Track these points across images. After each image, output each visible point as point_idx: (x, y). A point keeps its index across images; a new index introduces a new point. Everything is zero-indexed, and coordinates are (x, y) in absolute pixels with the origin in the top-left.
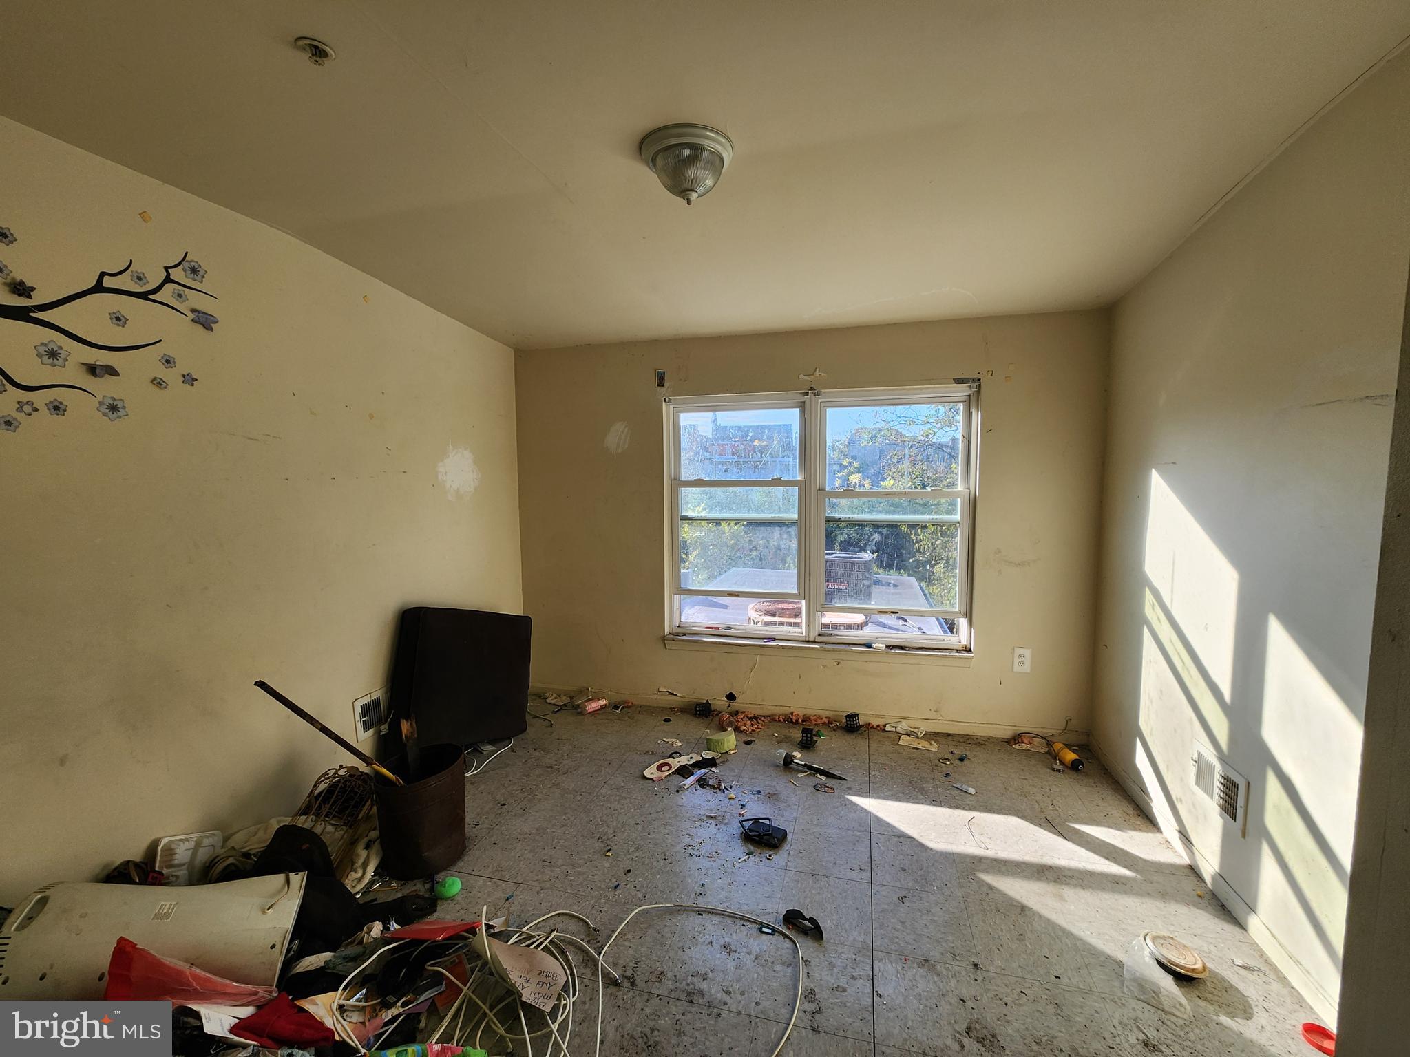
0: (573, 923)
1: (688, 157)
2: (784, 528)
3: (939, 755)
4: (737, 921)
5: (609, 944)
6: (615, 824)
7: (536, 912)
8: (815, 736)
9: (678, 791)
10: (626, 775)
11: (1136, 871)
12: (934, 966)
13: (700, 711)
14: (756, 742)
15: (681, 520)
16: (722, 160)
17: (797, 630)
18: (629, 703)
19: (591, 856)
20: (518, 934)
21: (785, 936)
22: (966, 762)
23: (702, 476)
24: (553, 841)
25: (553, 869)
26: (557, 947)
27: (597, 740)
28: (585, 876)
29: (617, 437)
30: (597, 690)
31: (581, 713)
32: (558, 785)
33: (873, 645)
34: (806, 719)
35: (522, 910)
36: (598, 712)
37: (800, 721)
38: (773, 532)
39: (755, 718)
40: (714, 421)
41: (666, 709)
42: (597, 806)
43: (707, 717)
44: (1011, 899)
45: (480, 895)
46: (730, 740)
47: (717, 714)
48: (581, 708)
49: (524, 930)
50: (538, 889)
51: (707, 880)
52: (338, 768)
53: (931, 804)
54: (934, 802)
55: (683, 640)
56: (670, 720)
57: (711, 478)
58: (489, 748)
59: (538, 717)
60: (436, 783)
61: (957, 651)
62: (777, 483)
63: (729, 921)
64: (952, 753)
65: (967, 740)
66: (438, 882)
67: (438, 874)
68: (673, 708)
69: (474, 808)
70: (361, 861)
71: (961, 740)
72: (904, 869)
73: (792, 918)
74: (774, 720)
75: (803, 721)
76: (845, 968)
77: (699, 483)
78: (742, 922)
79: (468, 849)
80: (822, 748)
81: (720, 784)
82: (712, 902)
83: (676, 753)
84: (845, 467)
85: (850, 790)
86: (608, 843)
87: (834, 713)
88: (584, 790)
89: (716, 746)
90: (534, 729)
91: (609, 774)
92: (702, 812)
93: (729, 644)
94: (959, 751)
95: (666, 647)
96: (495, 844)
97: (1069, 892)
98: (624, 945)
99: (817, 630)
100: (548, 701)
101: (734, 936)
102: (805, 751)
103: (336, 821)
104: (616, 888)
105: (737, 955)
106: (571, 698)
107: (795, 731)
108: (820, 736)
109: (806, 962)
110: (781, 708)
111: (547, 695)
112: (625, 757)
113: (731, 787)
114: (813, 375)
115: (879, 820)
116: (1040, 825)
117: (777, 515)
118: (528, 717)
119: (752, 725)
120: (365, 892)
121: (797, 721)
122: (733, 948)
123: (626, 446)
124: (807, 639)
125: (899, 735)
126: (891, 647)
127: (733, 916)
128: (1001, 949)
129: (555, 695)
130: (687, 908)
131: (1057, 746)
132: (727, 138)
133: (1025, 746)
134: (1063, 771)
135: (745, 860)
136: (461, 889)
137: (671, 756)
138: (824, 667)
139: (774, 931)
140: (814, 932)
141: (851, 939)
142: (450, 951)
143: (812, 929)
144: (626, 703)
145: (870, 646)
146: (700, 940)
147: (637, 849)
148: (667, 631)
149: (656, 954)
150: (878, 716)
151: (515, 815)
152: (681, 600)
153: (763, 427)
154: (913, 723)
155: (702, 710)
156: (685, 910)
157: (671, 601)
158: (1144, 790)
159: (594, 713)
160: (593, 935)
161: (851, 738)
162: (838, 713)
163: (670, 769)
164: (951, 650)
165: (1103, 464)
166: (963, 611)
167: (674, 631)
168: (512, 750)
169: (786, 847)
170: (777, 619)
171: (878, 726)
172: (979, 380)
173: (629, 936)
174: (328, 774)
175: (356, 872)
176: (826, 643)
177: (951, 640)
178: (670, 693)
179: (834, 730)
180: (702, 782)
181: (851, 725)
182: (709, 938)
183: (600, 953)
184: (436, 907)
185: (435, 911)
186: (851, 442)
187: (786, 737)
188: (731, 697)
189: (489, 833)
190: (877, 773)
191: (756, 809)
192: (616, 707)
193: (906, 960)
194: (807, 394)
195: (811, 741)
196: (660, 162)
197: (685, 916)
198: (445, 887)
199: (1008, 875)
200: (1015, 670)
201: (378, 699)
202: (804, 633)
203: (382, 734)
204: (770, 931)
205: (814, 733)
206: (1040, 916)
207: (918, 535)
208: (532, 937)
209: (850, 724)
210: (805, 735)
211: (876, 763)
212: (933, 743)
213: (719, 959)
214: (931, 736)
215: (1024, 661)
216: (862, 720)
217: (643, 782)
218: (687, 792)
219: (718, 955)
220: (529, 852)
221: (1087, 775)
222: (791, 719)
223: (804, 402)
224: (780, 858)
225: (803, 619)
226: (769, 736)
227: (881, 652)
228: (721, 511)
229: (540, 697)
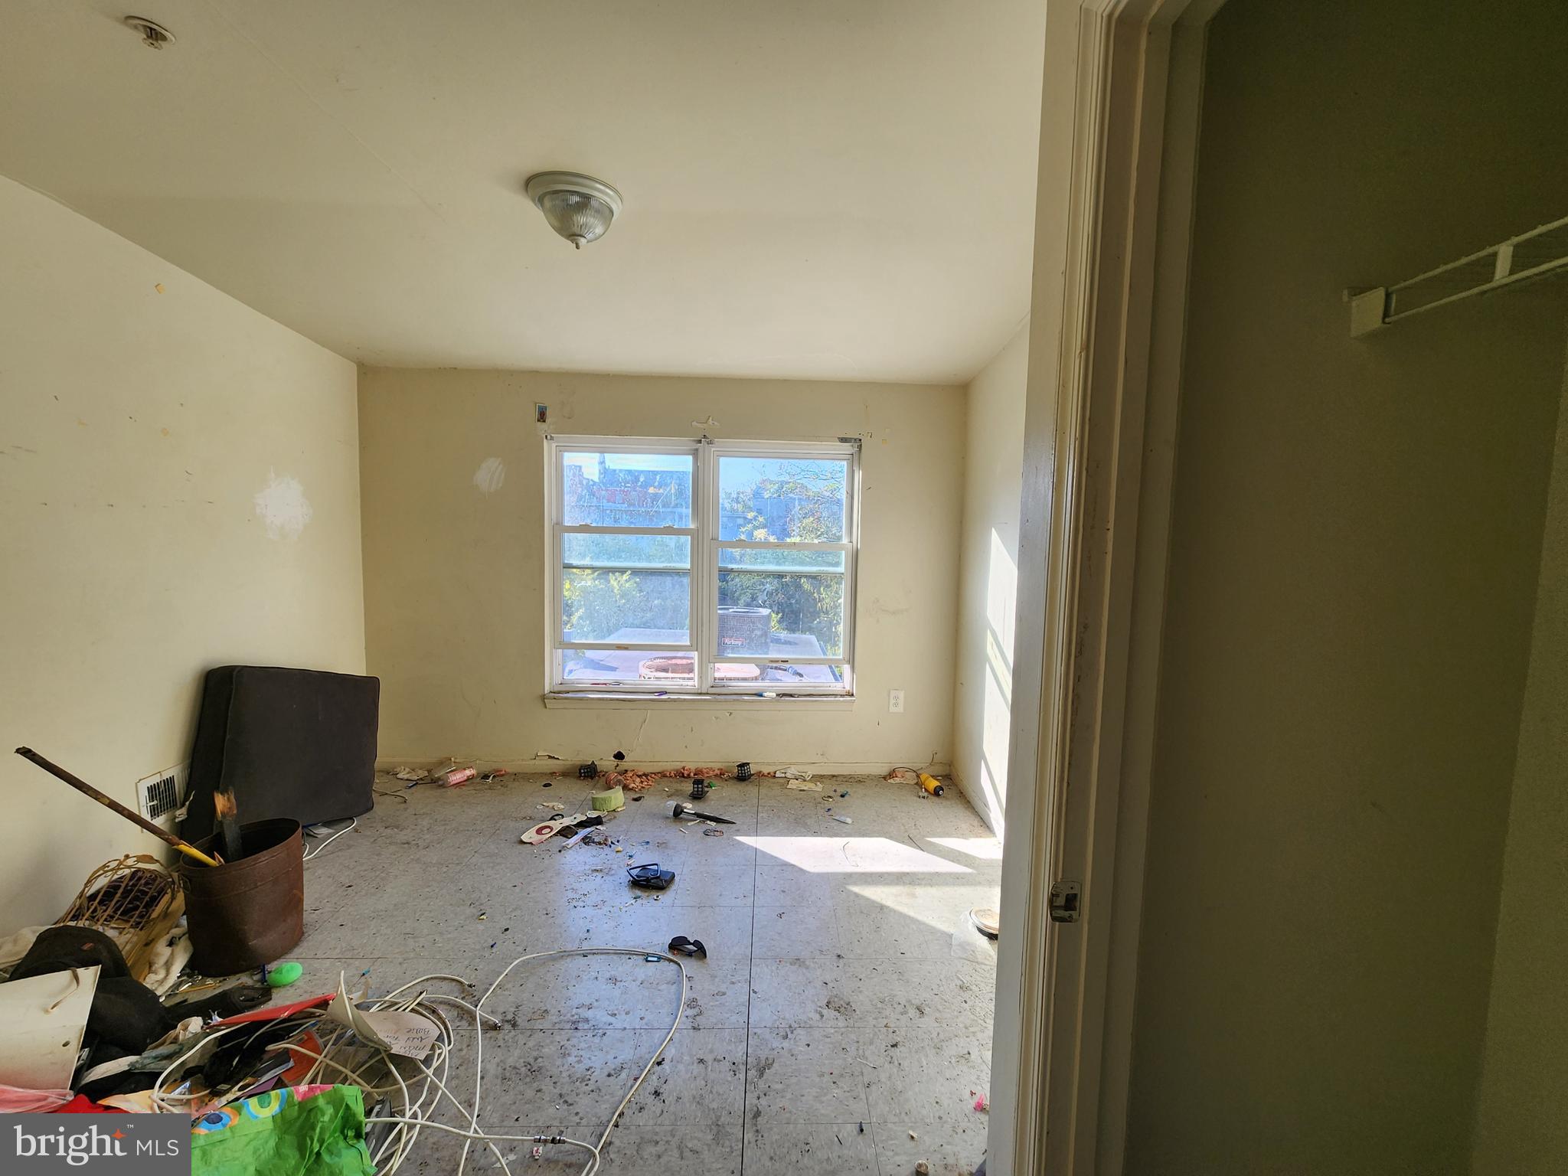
0: (445, 985)
1: (577, 203)
2: (676, 578)
3: (823, 795)
4: (623, 956)
5: (485, 997)
6: (489, 889)
7: (398, 981)
8: (707, 787)
9: (560, 851)
10: (500, 842)
11: (973, 868)
12: (804, 962)
13: (584, 773)
14: (646, 798)
15: (564, 568)
16: (612, 212)
17: (691, 683)
18: (501, 771)
19: (461, 922)
20: (379, 1004)
21: (670, 961)
22: (846, 798)
23: (588, 522)
24: (415, 914)
25: (416, 940)
26: (427, 1008)
27: (463, 811)
28: (456, 941)
29: (489, 474)
30: (461, 761)
31: (442, 786)
32: (418, 860)
33: (765, 694)
34: (698, 772)
35: (383, 982)
36: (465, 783)
37: (692, 774)
38: (665, 582)
39: (646, 775)
40: (602, 463)
41: (546, 774)
42: (468, 875)
43: (592, 779)
44: (873, 902)
45: (327, 976)
46: (617, 798)
47: (603, 775)
48: (443, 780)
49: (387, 998)
50: (400, 960)
51: (591, 926)
52: (122, 858)
53: (812, 836)
54: (816, 834)
55: (566, 698)
56: (551, 785)
57: (597, 523)
58: (324, 831)
59: (386, 794)
60: (267, 860)
61: (842, 696)
62: (669, 531)
63: (615, 957)
64: (835, 791)
65: (849, 779)
66: (269, 972)
67: (269, 964)
68: (554, 773)
69: (314, 890)
70: (162, 961)
71: (844, 780)
72: (783, 892)
73: (678, 945)
74: (665, 776)
75: (694, 775)
76: (726, 977)
77: (585, 529)
78: (628, 956)
79: (306, 935)
80: (712, 797)
81: (606, 840)
82: (596, 943)
83: (558, 815)
84: (750, 521)
85: (738, 832)
86: (482, 907)
87: (727, 764)
88: (450, 861)
89: (602, 804)
90: (382, 806)
91: (480, 843)
92: (587, 867)
93: (618, 700)
94: (841, 790)
95: (546, 707)
96: (342, 925)
97: (919, 891)
98: (503, 995)
99: (710, 682)
100: (399, 776)
101: (620, 969)
102: (696, 802)
103: (118, 924)
104: (492, 946)
105: (622, 984)
106: (429, 771)
107: (687, 785)
108: (711, 787)
109: (689, 978)
110: (674, 763)
111: (398, 770)
112: (498, 825)
113: (618, 841)
114: (706, 423)
115: (764, 854)
116: (903, 842)
117: (669, 565)
118: (374, 795)
119: (642, 782)
120: (170, 995)
121: (689, 775)
122: (619, 979)
123: (500, 485)
124: (699, 691)
125: (788, 780)
126: (781, 695)
127: (618, 953)
128: (861, 941)
129: (407, 770)
130: (572, 953)
131: (923, 777)
132: (616, 191)
133: (897, 780)
134: (927, 797)
135: (632, 904)
136: (303, 974)
137: (552, 819)
138: (717, 718)
139: (660, 958)
140: (699, 951)
141: (733, 953)
142: (294, 1033)
143: (695, 951)
144: (498, 771)
145: (761, 696)
146: (584, 977)
147: (515, 910)
148: (547, 689)
149: (539, 996)
150: (769, 764)
151: (366, 894)
152: (564, 656)
153: (655, 473)
154: (801, 768)
155: (588, 772)
156: (569, 955)
157: (553, 657)
158: (986, 805)
159: (458, 785)
160: (468, 990)
161: (741, 786)
162: (730, 764)
163: (552, 830)
164: (836, 695)
165: (961, 522)
166: (847, 658)
167: (556, 689)
168: (356, 830)
169: (674, 887)
170: (670, 675)
171: (769, 774)
172: (860, 440)
173: (509, 986)
174: (108, 867)
175: (156, 974)
176: (719, 695)
177: (838, 687)
178: (550, 757)
179: (726, 780)
180: (587, 840)
181: (743, 775)
182: (595, 974)
183: (477, 1006)
184: (271, 995)
185: (271, 999)
186: (757, 495)
187: (677, 791)
188: (619, 756)
189: (333, 916)
190: (765, 815)
191: (643, 857)
192: (486, 777)
193: (780, 961)
194: (700, 442)
195: (702, 791)
196: (547, 203)
197: (569, 960)
198: (281, 973)
199: (873, 884)
200: (891, 711)
201: (172, 779)
202: (696, 685)
203: (177, 820)
204: (656, 959)
205: (706, 784)
206: (895, 911)
207: (819, 593)
208: (396, 1004)
209: (742, 773)
210: (696, 786)
211: (765, 806)
212: (818, 783)
213: (604, 990)
214: (818, 778)
215: (898, 702)
216: (753, 769)
217: (521, 847)
218: (570, 851)
219: (604, 987)
220: (386, 928)
221: (946, 798)
222: (683, 774)
223: (697, 450)
224: (666, 897)
225: (696, 675)
226: (659, 791)
227: (772, 700)
228: (609, 559)
229: (388, 773)
